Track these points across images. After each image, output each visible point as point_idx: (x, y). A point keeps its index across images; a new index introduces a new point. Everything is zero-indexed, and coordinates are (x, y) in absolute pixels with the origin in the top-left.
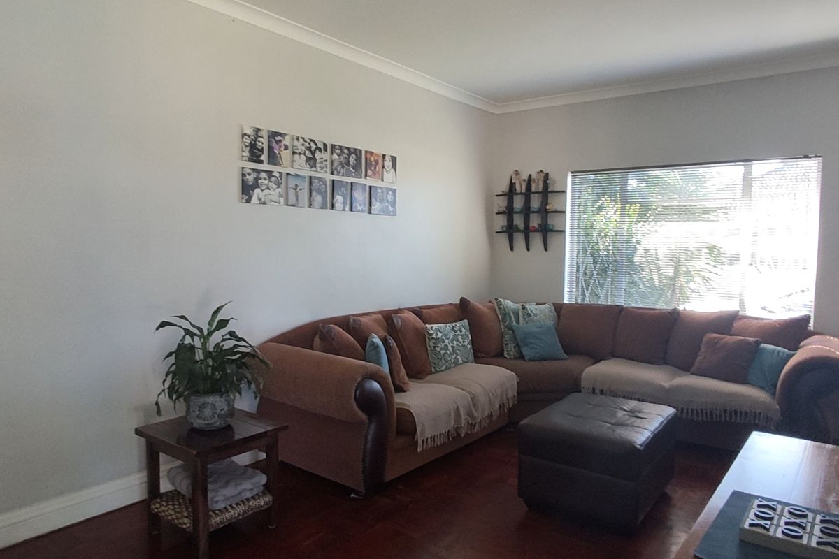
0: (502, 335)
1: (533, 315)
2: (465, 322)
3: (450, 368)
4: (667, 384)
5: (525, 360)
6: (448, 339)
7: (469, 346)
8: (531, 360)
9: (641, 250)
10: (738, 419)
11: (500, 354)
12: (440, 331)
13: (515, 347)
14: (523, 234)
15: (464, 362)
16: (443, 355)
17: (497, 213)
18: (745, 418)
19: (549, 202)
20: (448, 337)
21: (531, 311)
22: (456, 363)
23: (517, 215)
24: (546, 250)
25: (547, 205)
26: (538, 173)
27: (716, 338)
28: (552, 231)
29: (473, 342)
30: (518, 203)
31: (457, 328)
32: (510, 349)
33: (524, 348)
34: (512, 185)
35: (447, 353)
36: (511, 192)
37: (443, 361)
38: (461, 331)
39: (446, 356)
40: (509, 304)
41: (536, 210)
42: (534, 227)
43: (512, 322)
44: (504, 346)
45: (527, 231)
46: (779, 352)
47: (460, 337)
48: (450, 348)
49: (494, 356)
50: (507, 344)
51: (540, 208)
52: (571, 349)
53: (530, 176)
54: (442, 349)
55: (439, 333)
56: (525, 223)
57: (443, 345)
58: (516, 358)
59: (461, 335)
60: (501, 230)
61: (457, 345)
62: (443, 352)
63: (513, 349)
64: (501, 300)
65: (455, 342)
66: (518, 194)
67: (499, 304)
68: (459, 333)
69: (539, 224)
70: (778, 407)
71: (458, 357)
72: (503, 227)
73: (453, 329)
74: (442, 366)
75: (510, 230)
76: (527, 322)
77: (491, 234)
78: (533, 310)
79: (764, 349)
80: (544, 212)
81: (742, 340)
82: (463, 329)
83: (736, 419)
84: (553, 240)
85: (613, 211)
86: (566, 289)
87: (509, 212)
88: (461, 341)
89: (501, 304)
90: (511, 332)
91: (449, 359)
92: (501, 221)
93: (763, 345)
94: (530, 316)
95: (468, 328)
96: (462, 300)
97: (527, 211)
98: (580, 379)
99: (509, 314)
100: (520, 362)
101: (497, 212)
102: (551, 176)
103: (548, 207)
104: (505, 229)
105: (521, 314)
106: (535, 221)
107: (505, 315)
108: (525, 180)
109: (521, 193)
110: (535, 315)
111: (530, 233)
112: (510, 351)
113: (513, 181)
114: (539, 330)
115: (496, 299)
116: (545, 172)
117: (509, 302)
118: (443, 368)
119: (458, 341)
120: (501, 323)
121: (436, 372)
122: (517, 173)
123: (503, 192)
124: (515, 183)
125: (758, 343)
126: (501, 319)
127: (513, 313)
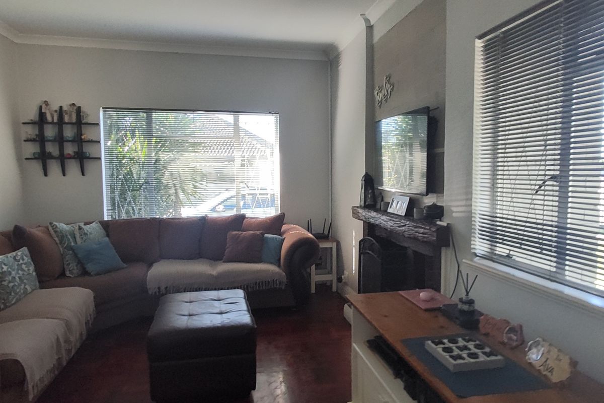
0: (63, 256)
1: (88, 234)
2: (25, 249)
3: (20, 300)
4: (214, 273)
5: (92, 276)
6: (14, 270)
7: (34, 273)
8: (98, 274)
9: (167, 174)
10: (264, 287)
11: (63, 274)
12: (5, 264)
13: (76, 266)
14: (59, 161)
15: (33, 290)
16: (12, 288)
17: (25, 141)
18: (268, 285)
19: (83, 132)
20: (13, 268)
21: (87, 231)
22: (26, 293)
23: (50, 143)
24: (83, 174)
25: (82, 135)
26: (70, 105)
27: (236, 234)
28: (89, 158)
29: (37, 270)
30: (50, 132)
31: (18, 258)
32: (72, 268)
33: (89, 265)
34: (42, 115)
35: (15, 285)
36: (41, 120)
37: (13, 294)
38: (23, 260)
39: (15, 288)
40: (62, 226)
41: (70, 139)
42: (69, 154)
43: (71, 243)
44: (65, 266)
45: (62, 159)
46: (276, 238)
47: (24, 266)
48: (17, 279)
49: (58, 278)
50: (68, 264)
51: (74, 137)
52: (128, 258)
53: (61, 107)
54: (10, 282)
55: (4, 266)
56: (60, 150)
57: (10, 278)
58: (79, 276)
59: (25, 264)
60: (33, 157)
61: (23, 274)
62: (11, 284)
63: (75, 268)
64: (56, 224)
65: (20, 272)
66: (50, 123)
67: (55, 228)
68: (21, 262)
69: (74, 152)
70: (284, 274)
71: (27, 286)
72: (34, 154)
73: (15, 258)
74: (12, 300)
75: (43, 158)
76: (85, 242)
77: (21, 160)
78: (88, 229)
79: (267, 238)
80: (79, 140)
81: (253, 233)
82: (24, 257)
83: (263, 287)
84: (90, 166)
85: (133, 142)
86: (105, 208)
87: (41, 139)
88: (26, 269)
89: (57, 227)
90: (71, 252)
91: (18, 291)
92: (31, 149)
93: (266, 235)
94: (87, 234)
95: (29, 255)
96: (17, 228)
97: (60, 140)
98: (146, 282)
99: (67, 236)
100: (87, 278)
101: (25, 139)
102: (82, 109)
103: (83, 137)
104: (37, 156)
105: (78, 236)
106: (70, 149)
107: (63, 237)
108: (56, 111)
109: (52, 123)
110: (90, 233)
111: (65, 160)
112: (73, 269)
113: (43, 111)
114: (98, 246)
115: (51, 223)
116: (78, 105)
117: (63, 224)
118: (14, 301)
119: (23, 270)
120: (59, 245)
121: (6, 307)
122: (46, 103)
123: (31, 120)
124: (45, 113)
125: (263, 234)
126: (58, 242)
127: (70, 235)
